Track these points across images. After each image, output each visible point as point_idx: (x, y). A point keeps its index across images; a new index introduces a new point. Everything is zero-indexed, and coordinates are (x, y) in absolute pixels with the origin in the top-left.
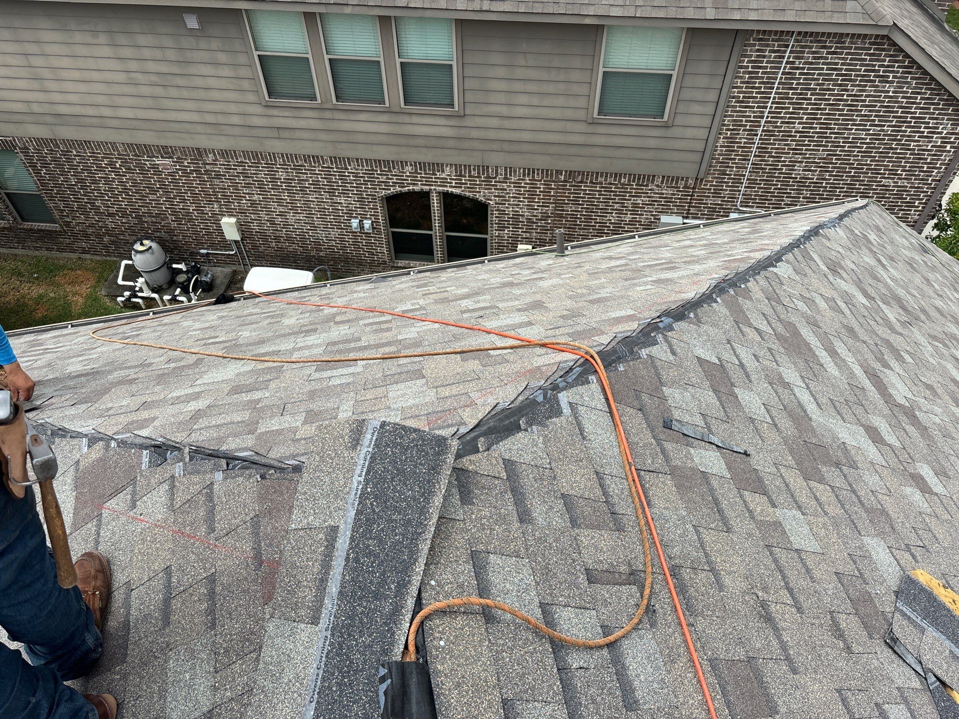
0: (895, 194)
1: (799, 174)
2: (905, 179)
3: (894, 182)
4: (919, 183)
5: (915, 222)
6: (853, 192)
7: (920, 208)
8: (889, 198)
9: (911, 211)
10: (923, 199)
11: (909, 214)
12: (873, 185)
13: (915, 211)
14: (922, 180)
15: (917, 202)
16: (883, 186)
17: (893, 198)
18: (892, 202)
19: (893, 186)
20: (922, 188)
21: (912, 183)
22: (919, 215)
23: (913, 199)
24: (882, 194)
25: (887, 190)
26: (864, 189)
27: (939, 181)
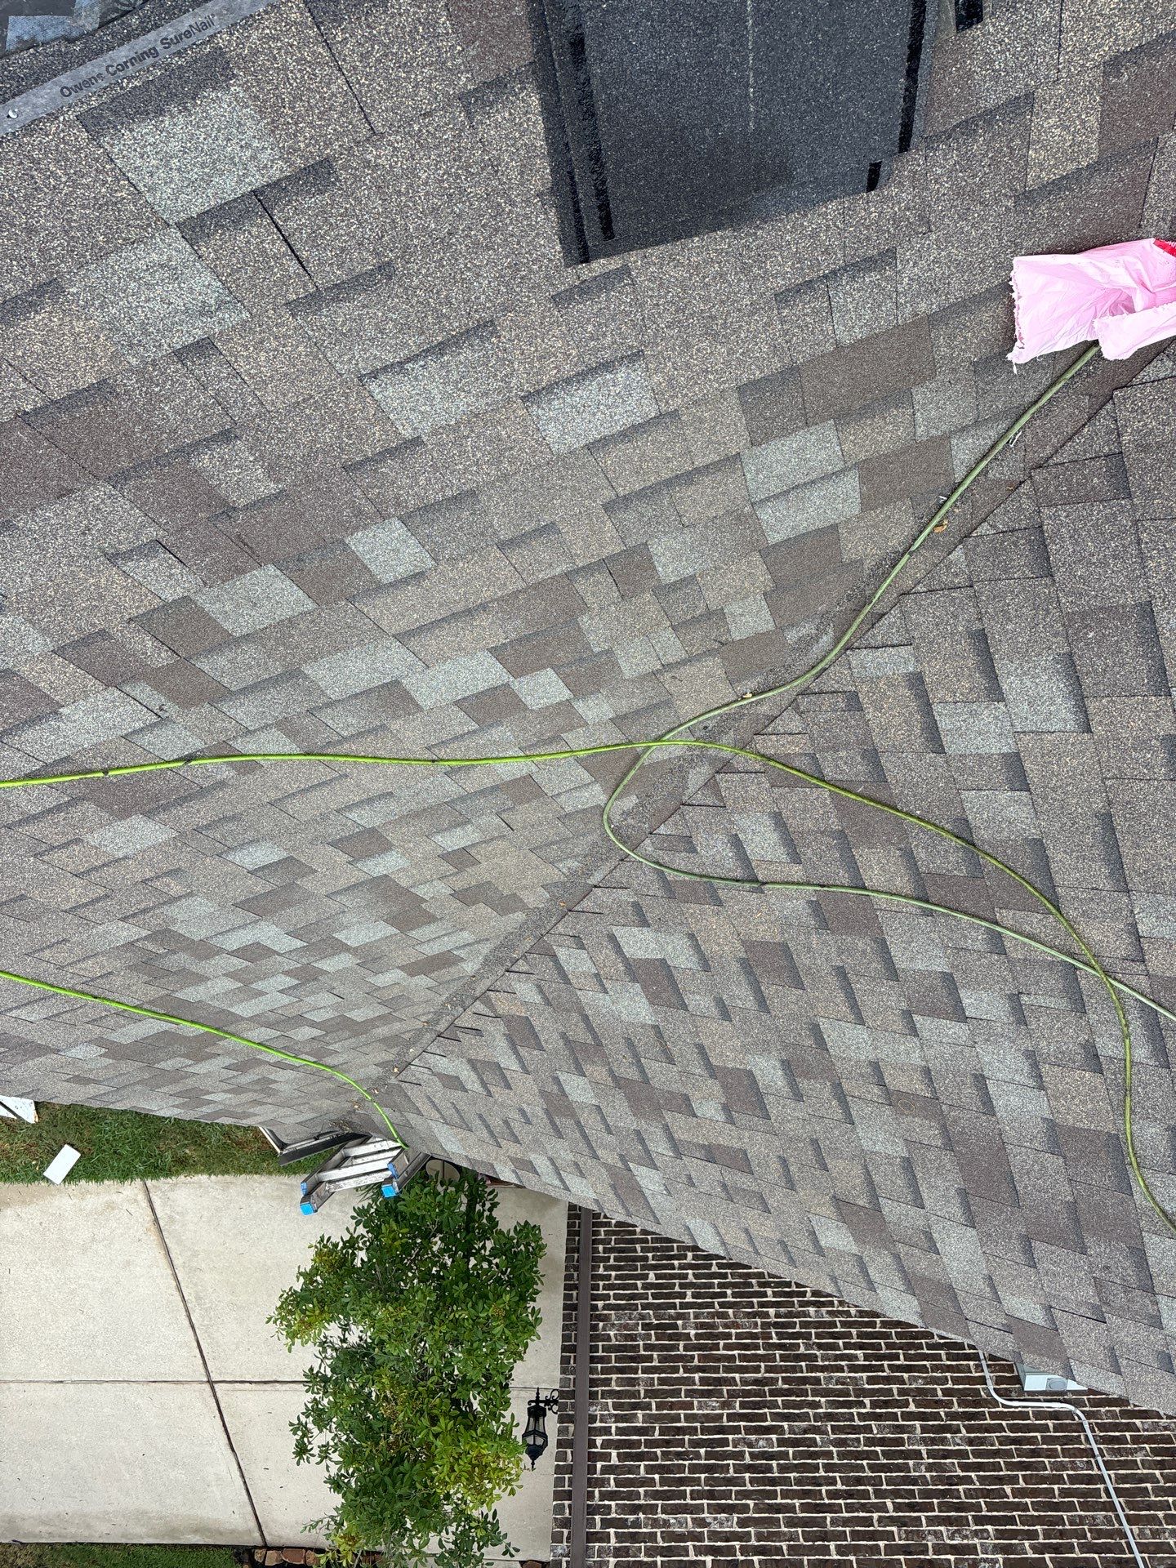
0: (682, 1482)
1: (976, 1534)
2: (681, 1537)
3: (702, 1523)
4: (636, 1523)
5: (593, 1395)
6: (799, 1482)
7: (599, 1440)
8: (694, 1469)
9: (620, 1431)
10: (605, 1470)
11: (618, 1418)
12: (758, 1509)
13: (607, 1431)
14: (634, 1538)
15: (614, 1461)
16: (730, 1509)
17: (681, 1468)
18: (679, 1455)
19: (700, 1509)
20: (622, 1509)
21: (655, 1523)
22: (593, 1419)
23: (631, 1470)
24: (718, 1482)
25: (711, 1495)
26: (773, 1495)
27: (592, 1537)
